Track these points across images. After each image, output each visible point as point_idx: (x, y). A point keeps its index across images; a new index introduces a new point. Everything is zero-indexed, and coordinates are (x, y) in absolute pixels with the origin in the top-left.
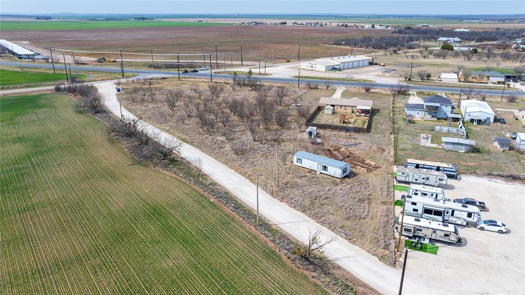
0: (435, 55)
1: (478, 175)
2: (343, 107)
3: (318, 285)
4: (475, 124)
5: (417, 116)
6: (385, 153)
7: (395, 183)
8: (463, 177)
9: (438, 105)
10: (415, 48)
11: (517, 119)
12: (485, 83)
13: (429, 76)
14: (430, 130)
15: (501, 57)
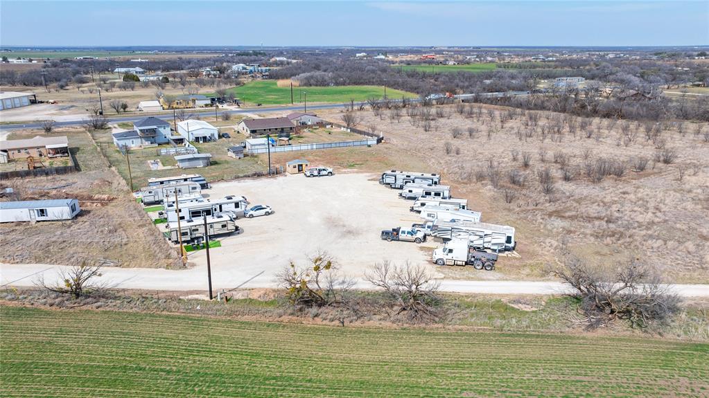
0: (120, 87)
1: (226, 181)
2: (23, 151)
3: (109, 311)
4: (201, 142)
5: (133, 146)
6: (115, 185)
7: (144, 207)
8: (214, 186)
9: (155, 127)
10: (88, 82)
11: (238, 132)
12: (192, 108)
13: (125, 107)
14: (155, 156)
15: (197, 84)
